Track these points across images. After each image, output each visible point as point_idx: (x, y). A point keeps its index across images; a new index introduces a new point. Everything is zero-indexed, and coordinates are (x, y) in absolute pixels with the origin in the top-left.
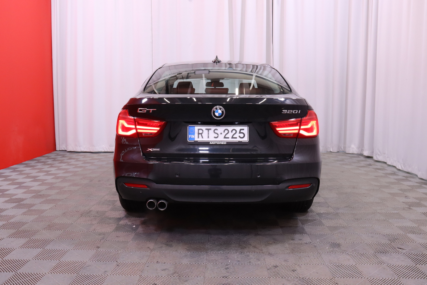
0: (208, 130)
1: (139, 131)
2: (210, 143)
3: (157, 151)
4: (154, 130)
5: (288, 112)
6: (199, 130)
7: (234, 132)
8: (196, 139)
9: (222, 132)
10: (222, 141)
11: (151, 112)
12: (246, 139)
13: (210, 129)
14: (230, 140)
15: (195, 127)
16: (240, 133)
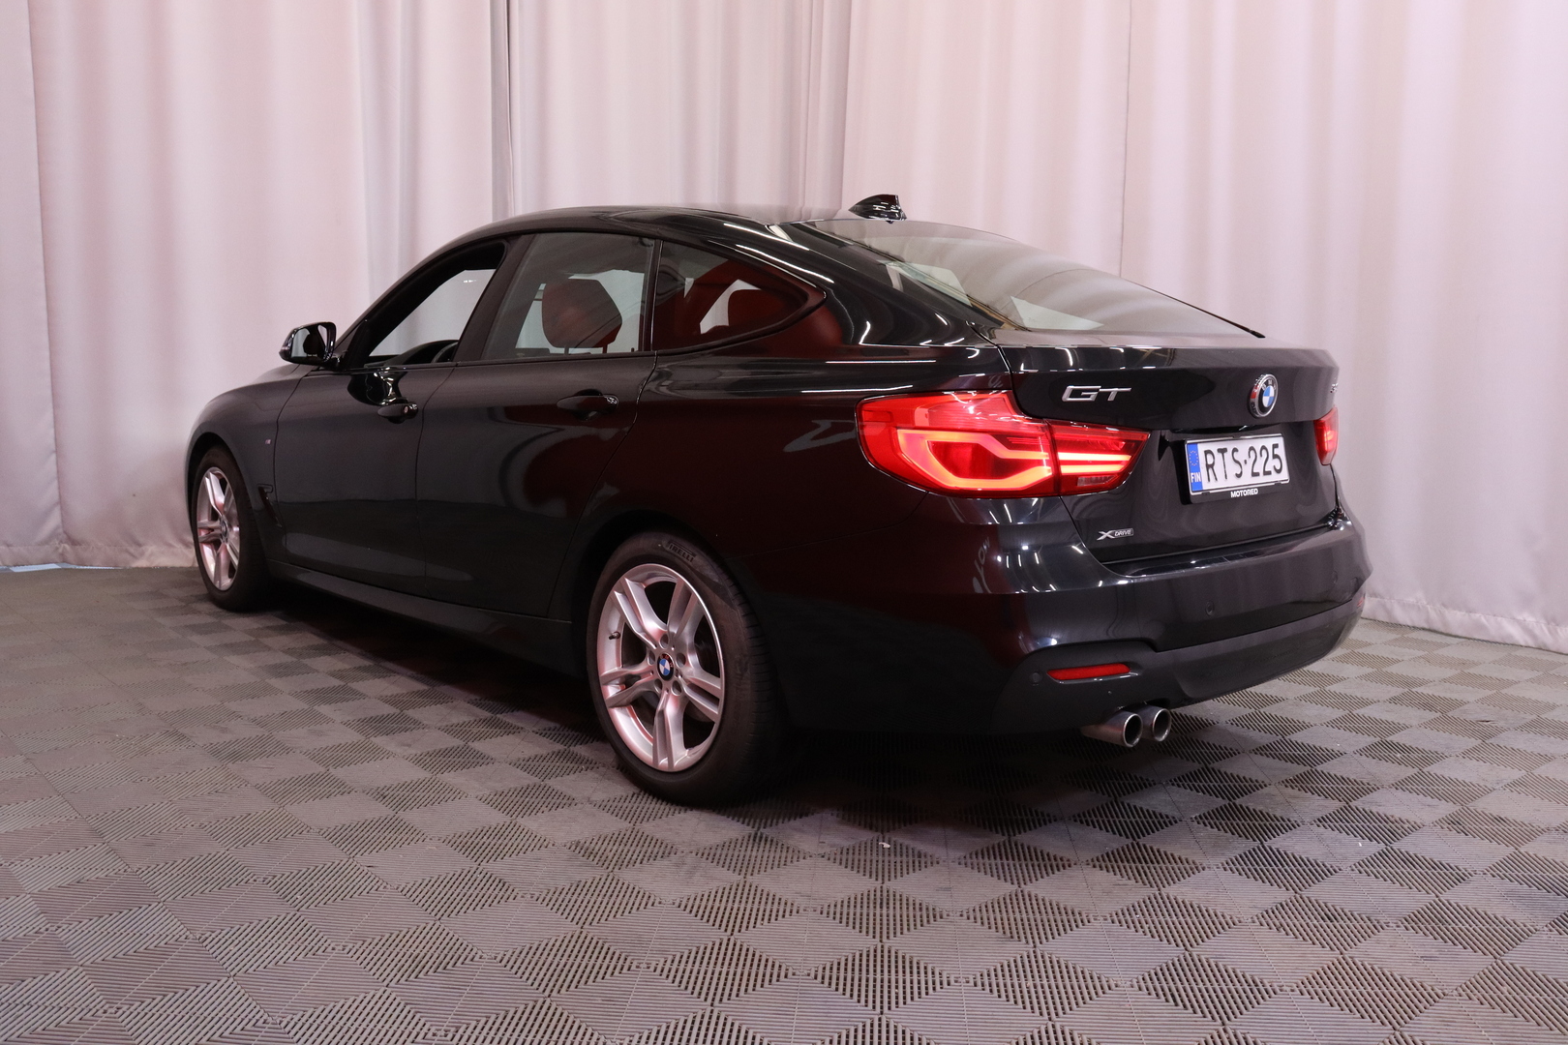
0: (1223, 451)
1: (1065, 470)
2: (1233, 495)
3: (1127, 538)
4: (1109, 463)
6: (1207, 452)
8: (1206, 486)
9: (1246, 458)
10: (1248, 487)
11: (1111, 398)
12: (1284, 476)
14: (1262, 480)
15: (1199, 445)
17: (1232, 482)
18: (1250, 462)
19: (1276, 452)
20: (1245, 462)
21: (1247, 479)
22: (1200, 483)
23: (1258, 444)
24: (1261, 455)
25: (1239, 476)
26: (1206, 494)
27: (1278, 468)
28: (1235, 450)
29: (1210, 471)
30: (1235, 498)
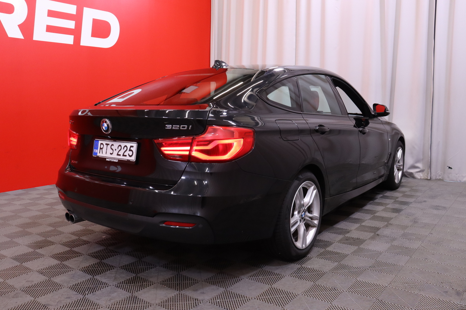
0: (107, 144)
2: (107, 160)
5: (173, 128)
6: (101, 144)
7: (125, 148)
8: (98, 154)
10: (114, 158)
12: (133, 158)
13: (109, 144)
15: (99, 141)
16: (130, 150)
17: (108, 155)
18: (118, 150)
19: (132, 149)
20: (116, 150)
21: (115, 156)
22: (97, 153)
23: (123, 144)
24: (124, 149)
25: (111, 154)
26: (98, 157)
27: (131, 155)
28: (113, 145)
29: (101, 150)
30: (108, 161)
